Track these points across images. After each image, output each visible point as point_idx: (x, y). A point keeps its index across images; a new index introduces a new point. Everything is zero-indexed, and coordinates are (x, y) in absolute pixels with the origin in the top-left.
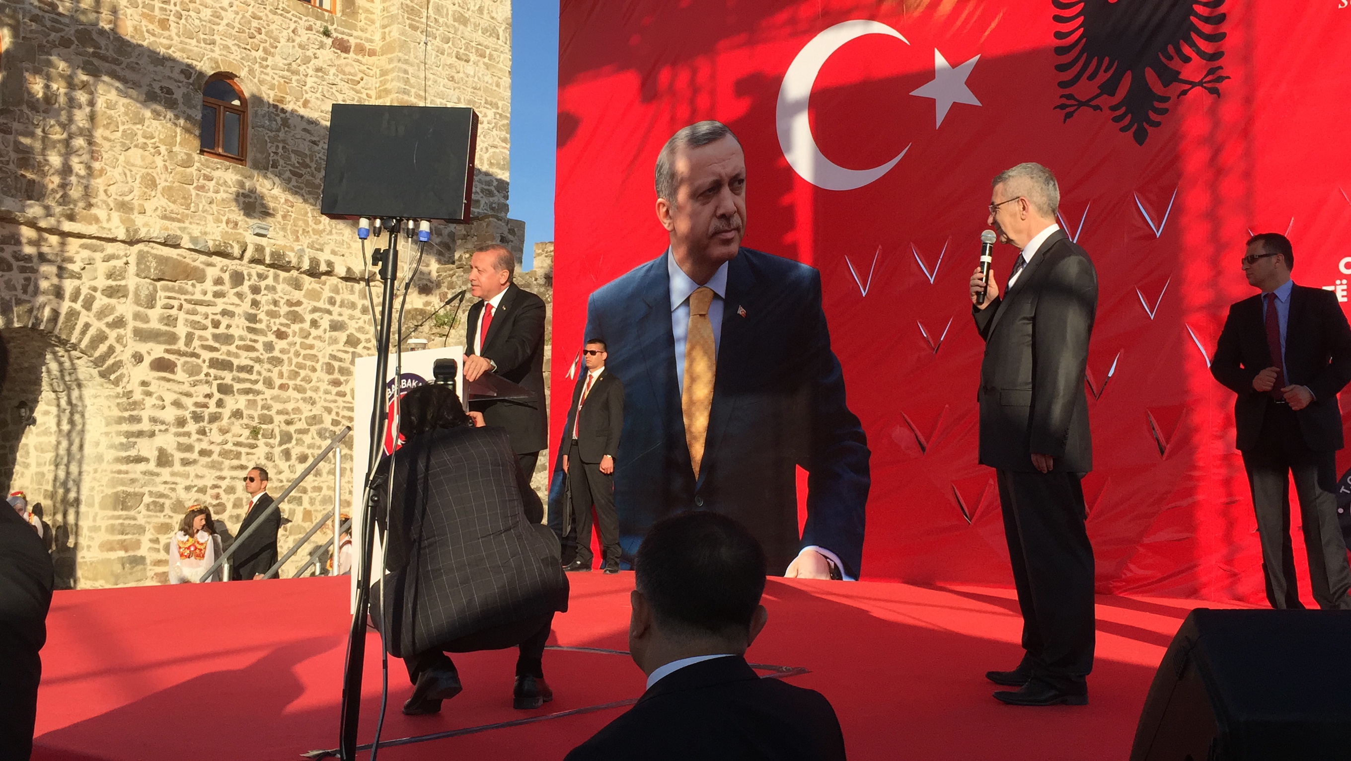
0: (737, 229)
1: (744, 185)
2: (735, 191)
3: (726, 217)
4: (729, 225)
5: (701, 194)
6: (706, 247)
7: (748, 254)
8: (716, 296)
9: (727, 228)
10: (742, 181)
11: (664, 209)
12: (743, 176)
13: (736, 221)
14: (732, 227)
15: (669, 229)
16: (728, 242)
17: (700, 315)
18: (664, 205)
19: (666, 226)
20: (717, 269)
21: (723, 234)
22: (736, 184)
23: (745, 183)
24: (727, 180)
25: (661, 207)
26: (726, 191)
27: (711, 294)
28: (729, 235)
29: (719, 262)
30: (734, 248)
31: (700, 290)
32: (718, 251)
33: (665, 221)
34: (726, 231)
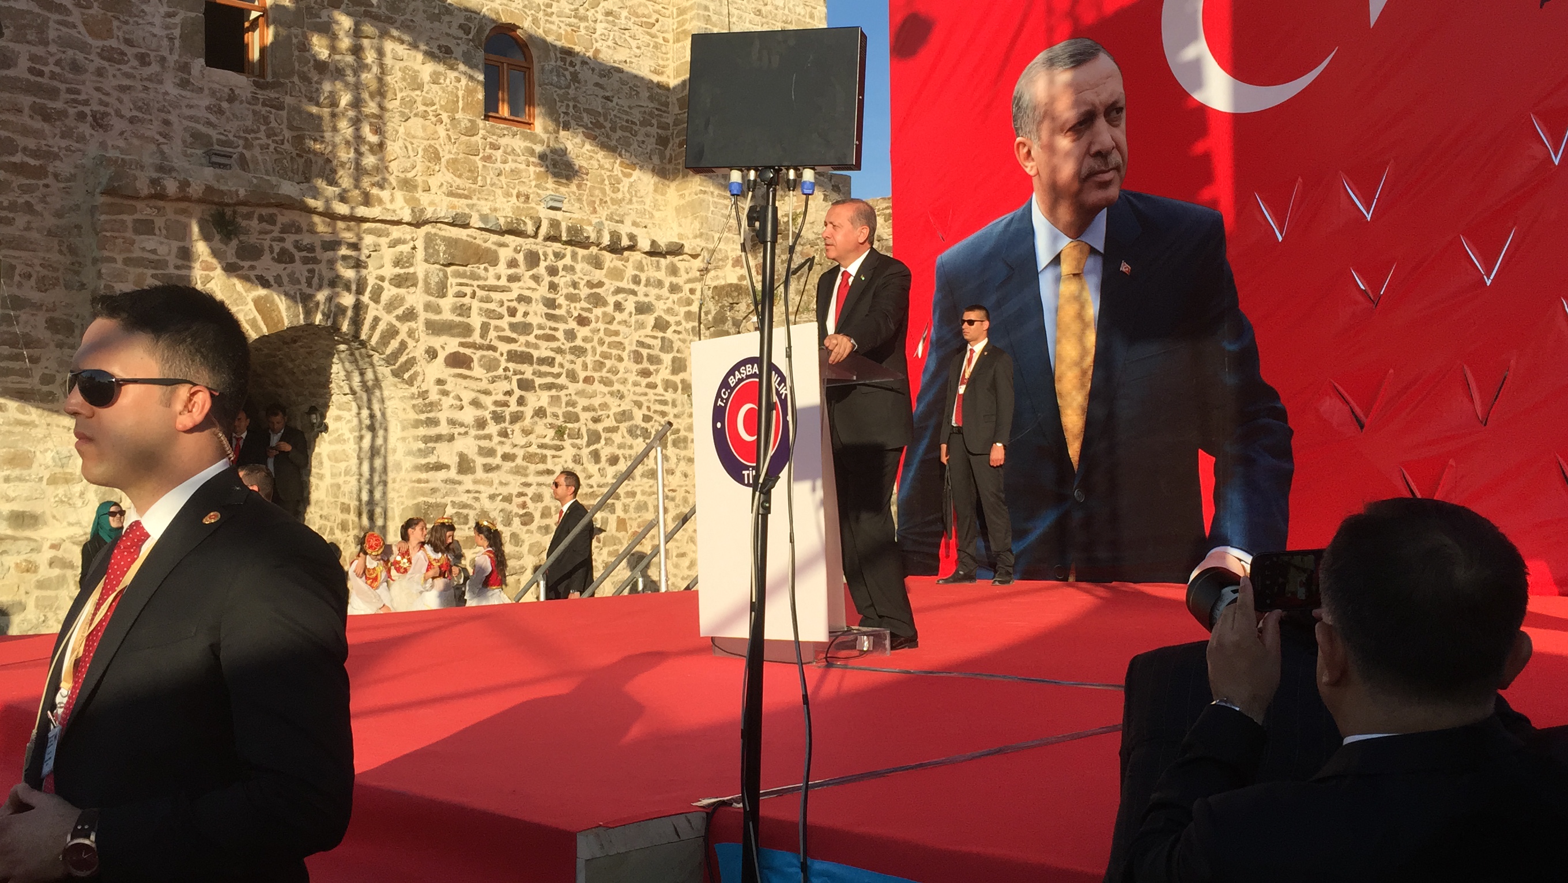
0: (1117, 168)
1: (1124, 114)
2: (1112, 122)
3: (1102, 155)
4: (1106, 164)
5: (1070, 130)
6: (1079, 192)
7: (1131, 198)
8: (1093, 251)
9: (1103, 168)
10: (1119, 110)
11: (1025, 150)
12: (1122, 103)
13: (1115, 158)
14: (1110, 167)
15: (1032, 173)
16: (1105, 185)
17: (1074, 275)
18: (1024, 145)
19: (1027, 170)
20: (1094, 218)
21: (1100, 175)
22: (1114, 114)
23: (1124, 111)
24: (1102, 109)
25: (1021, 147)
26: (1101, 123)
27: (1087, 249)
28: (1107, 177)
29: (1095, 210)
30: (1114, 192)
31: (1072, 244)
32: (1094, 196)
33: (1027, 164)
34: (1103, 172)
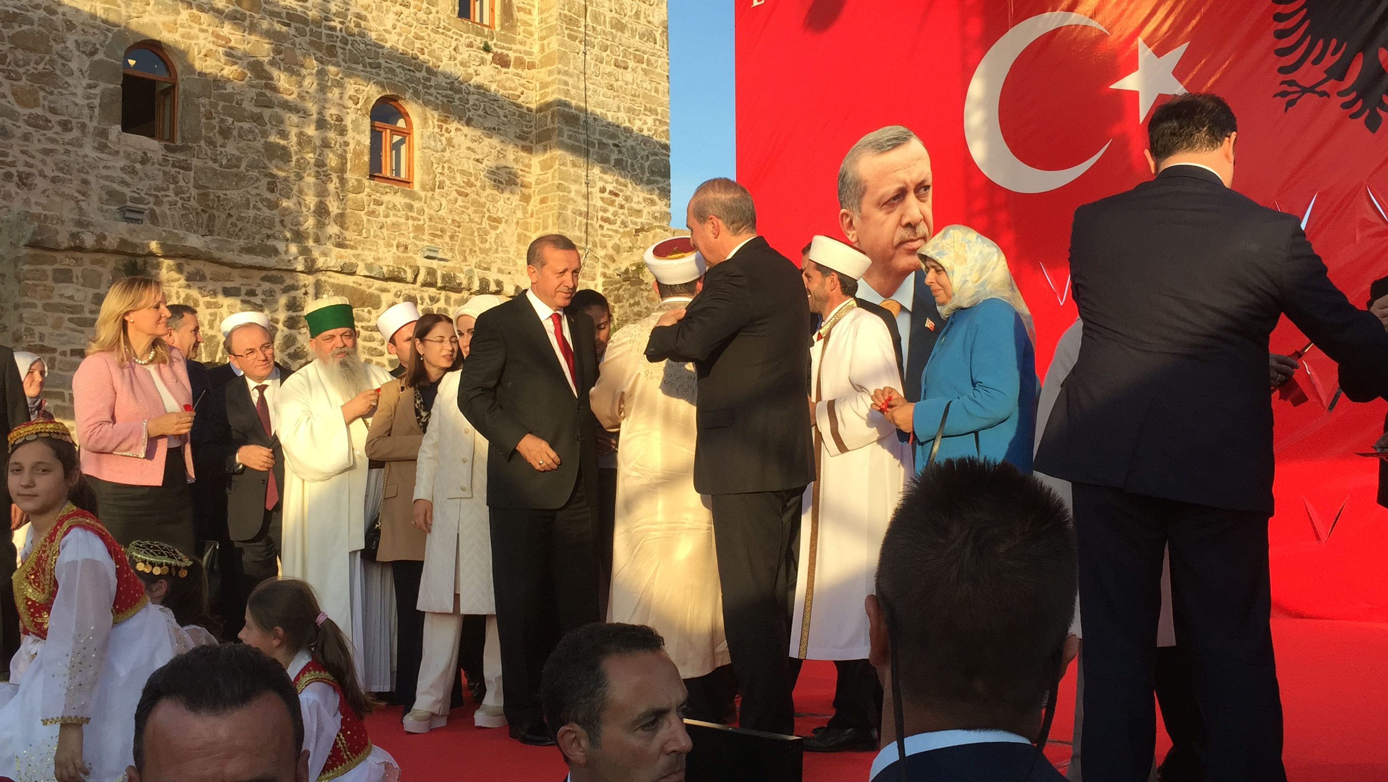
0: (924, 238)
2: (920, 198)
6: (891, 258)
8: (903, 308)
13: (923, 229)
15: (853, 240)
16: (914, 252)
19: (849, 237)
20: (904, 279)
21: (909, 243)
25: (844, 216)
28: (916, 245)
31: (886, 302)
32: (903, 261)
33: (849, 232)
34: (912, 241)
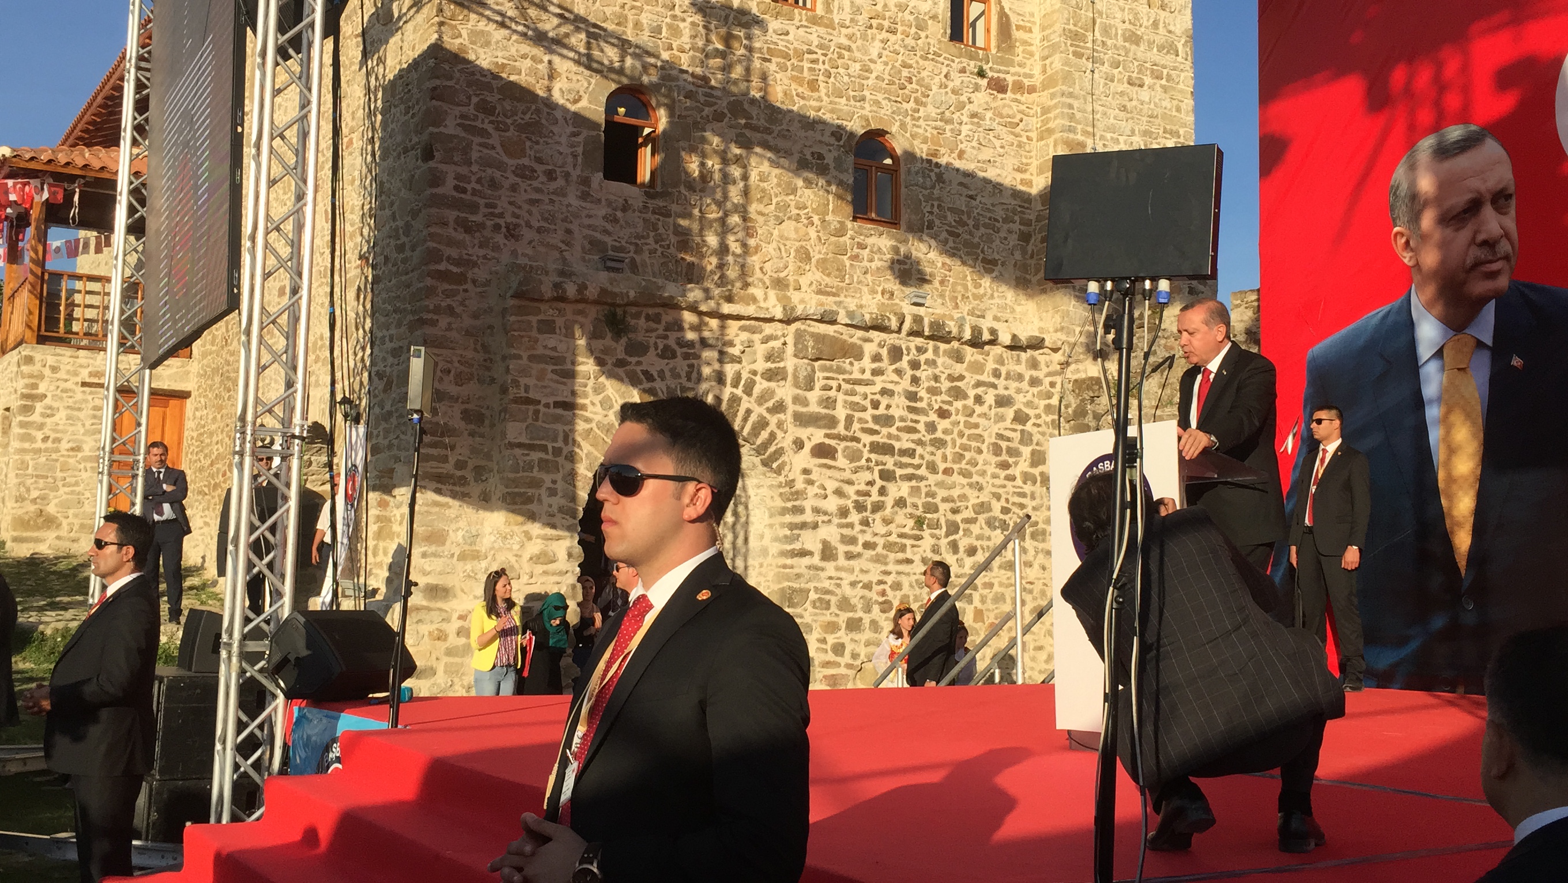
0: (1507, 258)
1: (1513, 202)
2: (1500, 210)
3: (1489, 244)
4: (1494, 253)
5: (1453, 218)
6: (1464, 283)
7: (1523, 289)
8: (1480, 344)
9: (1490, 258)
10: (1510, 196)
11: (1403, 240)
12: (1512, 189)
13: (1505, 247)
14: (1499, 256)
15: (1410, 264)
16: (1493, 275)
17: (1459, 369)
18: (1403, 235)
19: (1406, 261)
20: (1481, 309)
21: (1488, 265)
22: (1502, 201)
23: (1514, 198)
24: (1488, 197)
25: (1398, 237)
26: (1488, 212)
27: (1472, 343)
28: (1495, 267)
29: (1481, 302)
30: (1503, 282)
31: (1456, 338)
32: (1479, 287)
33: (1405, 254)
34: (1491, 262)
